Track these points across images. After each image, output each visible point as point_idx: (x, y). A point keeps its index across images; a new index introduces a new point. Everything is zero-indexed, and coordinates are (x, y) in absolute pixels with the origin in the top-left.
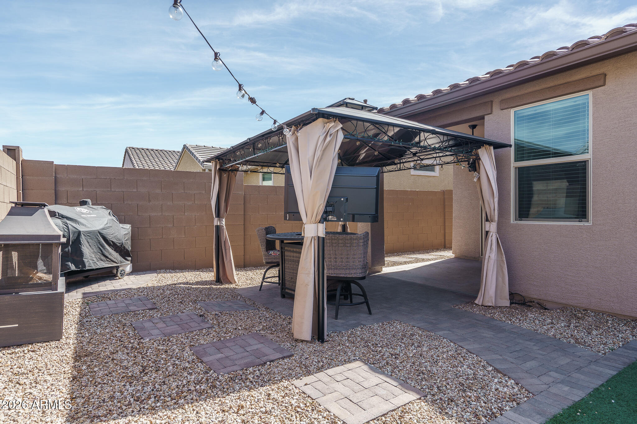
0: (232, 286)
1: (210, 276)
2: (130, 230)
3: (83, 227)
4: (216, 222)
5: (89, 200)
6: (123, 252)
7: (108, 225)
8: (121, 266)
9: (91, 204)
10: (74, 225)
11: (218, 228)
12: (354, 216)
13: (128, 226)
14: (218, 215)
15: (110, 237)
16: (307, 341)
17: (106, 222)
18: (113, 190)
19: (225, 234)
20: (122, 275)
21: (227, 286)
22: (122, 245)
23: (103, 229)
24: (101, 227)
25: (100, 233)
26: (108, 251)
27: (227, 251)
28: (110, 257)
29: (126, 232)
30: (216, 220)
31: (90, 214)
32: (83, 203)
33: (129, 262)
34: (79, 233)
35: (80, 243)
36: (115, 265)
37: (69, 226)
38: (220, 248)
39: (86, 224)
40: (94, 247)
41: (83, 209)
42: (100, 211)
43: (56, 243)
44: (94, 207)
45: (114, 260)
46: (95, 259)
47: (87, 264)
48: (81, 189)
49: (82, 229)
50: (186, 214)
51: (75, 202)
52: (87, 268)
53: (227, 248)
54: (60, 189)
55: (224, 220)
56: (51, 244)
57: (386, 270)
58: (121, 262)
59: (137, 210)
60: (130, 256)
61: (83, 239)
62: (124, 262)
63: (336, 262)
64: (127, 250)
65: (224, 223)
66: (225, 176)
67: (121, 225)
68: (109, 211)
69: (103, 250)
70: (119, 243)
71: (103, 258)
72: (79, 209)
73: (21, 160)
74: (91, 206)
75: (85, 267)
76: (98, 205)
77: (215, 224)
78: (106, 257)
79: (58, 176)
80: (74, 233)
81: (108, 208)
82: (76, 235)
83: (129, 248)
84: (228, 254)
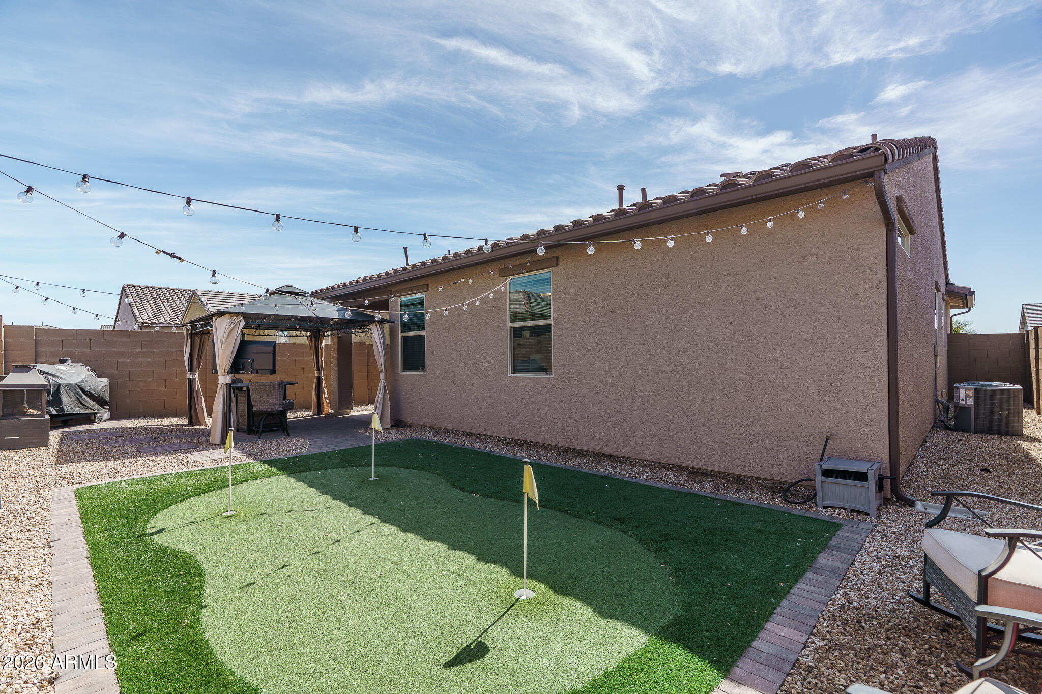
0: (204, 427)
1: (185, 421)
2: (108, 383)
3: (62, 380)
4: (189, 375)
5: (68, 359)
6: (101, 401)
7: (86, 379)
8: (99, 413)
9: (70, 362)
10: (55, 379)
11: (191, 382)
12: (257, 371)
13: (106, 381)
14: (191, 370)
15: (87, 389)
16: (218, 445)
17: (84, 377)
18: (92, 349)
19: (198, 384)
20: (100, 420)
21: (197, 427)
22: (99, 396)
23: (81, 382)
24: (80, 380)
25: (78, 385)
26: (85, 400)
27: (199, 399)
28: (87, 405)
29: (104, 385)
30: (188, 373)
31: (69, 370)
32: (63, 362)
33: (107, 411)
34: (59, 385)
35: (60, 393)
36: (92, 412)
37: (51, 380)
38: (192, 396)
39: (66, 379)
40: (72, 396)
41: (62, 367)
42: (79, 368)
43: (44, 389)
44: (72, 364)
45: (91, 407)
46: (72, 406)
47: (66, 410)
48: (60, 349)
49: (61, 382)
50: (167, 369)
51: (54, 360)
52: (66, 413)
53: (199, 396)
54: (41, 349)
55: (197, 374)
56: (42, 390)
57: (353, 414)
58: (99, 410)
59: (116, 366)
60: (108, 405)
61: (62, 390)
62: (102, 410)
63: (260, 401)
64: (105, 400)
65: (197, 376)
66: (197, 339)
67: (99, 379)
68: (88, 368)
69: (80, 399)
70: (97, 394)
71: (80, 405)
72: (58, 366)
73: (3, 325)
74: (70, 364)
75: (64, 412)
76: (78, 362)
77: (188, 377)
78: (84, 405)
79: (38, 338)
80: (54, 385)
81: (86, 365)
82: (56, 387)
83: (106, 398)
84: (200, 401)
